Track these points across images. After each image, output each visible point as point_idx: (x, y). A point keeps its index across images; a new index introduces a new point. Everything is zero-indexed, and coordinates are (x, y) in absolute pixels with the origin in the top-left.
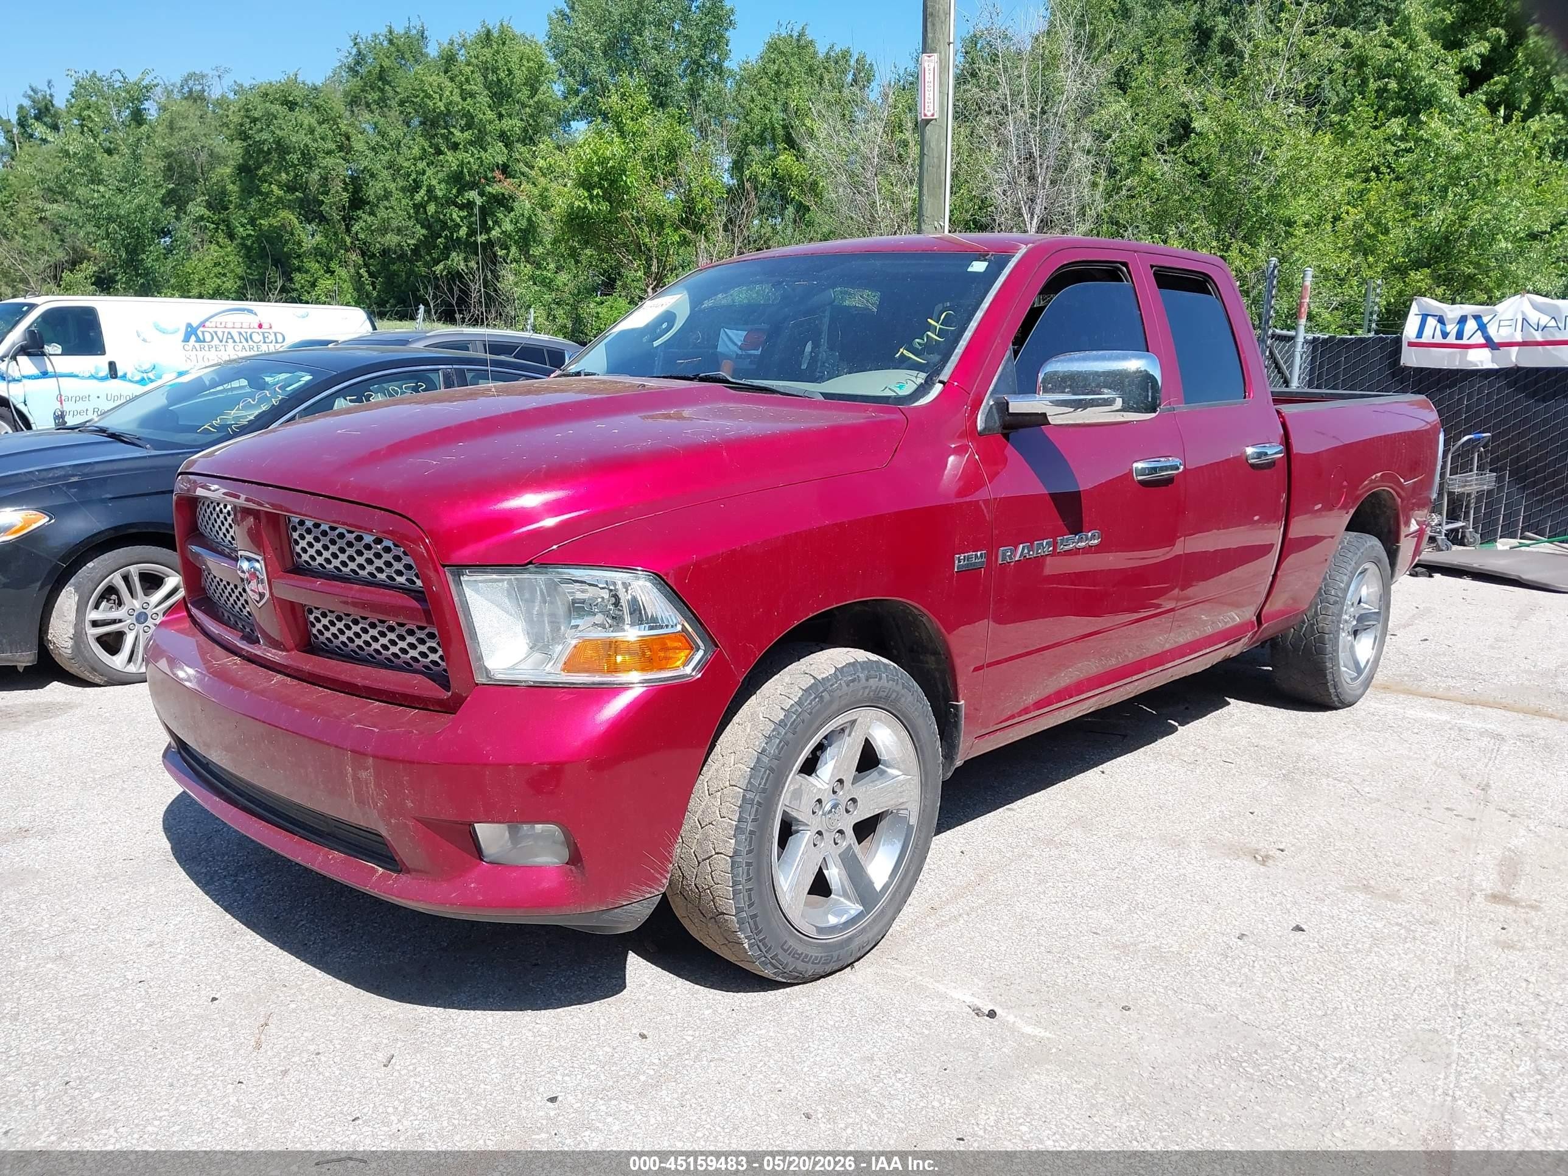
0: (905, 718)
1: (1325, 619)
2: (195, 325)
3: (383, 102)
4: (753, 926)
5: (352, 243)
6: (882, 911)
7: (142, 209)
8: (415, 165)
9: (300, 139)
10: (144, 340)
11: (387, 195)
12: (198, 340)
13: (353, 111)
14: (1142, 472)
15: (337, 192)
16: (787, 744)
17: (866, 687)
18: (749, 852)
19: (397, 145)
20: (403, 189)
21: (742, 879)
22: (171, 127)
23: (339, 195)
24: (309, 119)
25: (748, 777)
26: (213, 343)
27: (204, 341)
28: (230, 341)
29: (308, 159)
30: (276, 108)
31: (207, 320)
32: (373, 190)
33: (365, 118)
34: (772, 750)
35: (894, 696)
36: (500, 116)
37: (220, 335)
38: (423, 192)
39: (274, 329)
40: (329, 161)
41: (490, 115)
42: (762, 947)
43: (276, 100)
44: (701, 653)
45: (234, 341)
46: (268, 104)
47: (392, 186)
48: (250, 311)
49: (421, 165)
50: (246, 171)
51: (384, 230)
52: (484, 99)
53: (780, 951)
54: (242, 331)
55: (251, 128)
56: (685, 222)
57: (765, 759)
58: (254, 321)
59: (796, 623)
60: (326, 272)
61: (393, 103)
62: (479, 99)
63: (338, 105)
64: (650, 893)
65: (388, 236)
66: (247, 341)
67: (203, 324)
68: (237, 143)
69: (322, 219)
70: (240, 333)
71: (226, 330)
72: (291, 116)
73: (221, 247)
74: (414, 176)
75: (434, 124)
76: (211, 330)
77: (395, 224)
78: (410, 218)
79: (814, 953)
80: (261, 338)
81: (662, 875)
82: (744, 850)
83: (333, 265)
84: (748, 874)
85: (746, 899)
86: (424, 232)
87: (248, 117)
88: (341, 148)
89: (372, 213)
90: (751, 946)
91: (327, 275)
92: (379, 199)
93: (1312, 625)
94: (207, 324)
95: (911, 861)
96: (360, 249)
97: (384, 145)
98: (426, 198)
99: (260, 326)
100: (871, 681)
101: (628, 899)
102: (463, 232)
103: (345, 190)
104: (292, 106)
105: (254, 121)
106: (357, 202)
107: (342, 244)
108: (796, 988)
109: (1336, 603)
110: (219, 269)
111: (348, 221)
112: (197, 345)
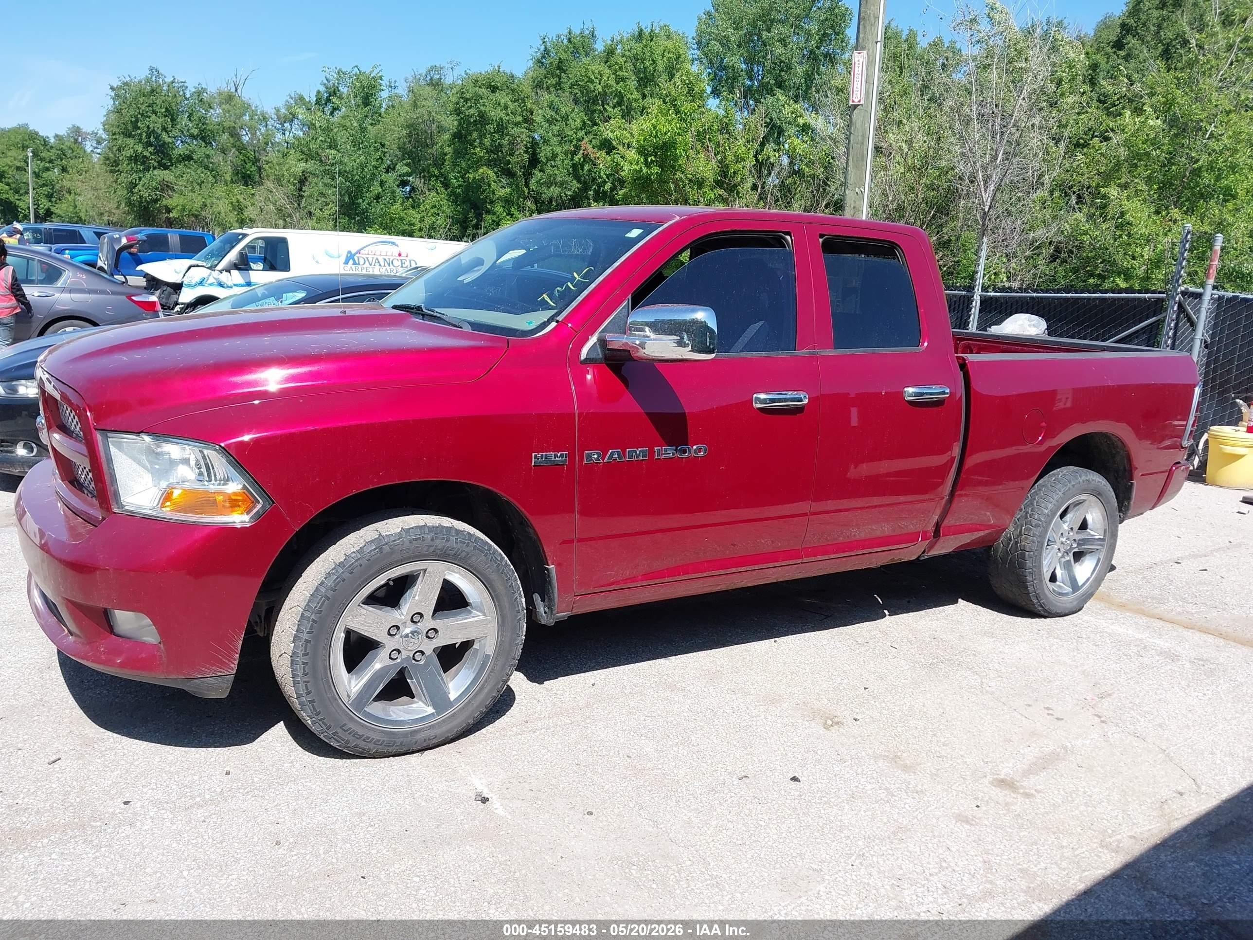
0: (478, 572)
1: (1027, 539)
2: (353, 252)
3: (559, 86)
4: (312, 708)
5: (528, 193)
6: (453, 715)
7: (362, 166)
8: (576, 134)
9: (496, 114)
10: (317, 262)
11: (554, 156)
12: (355, 263)
13: (537, 93)
14: (764, 401)
15: (520, 154)
16: (344, 580)
17: (431, 546)
18: (305, 654)
19: (565, 118)
20: (566, 153)
21: (300, 673)
22: (415, 105)
23: (521, 156)
24: (503, 98)
25: (307, 601)
26: (365, 266)
27: (359, 264)
28: (377, 265)
29: (501, 128)
30: (483, 91)
31: (362, 249)
32: (544, 153)
33: (546, 97)
34: (329, 583)
35: (463, 554)
36: (644, 96)
37: (370, 260)
38: (580, 155)
39: (410, 258)
40: (515, 131)
41: (636, 95)
42: (323, 725)
43: (483, 85)
44: (259, 506)
45: (380, 265)
46: (477, 88)
47: (558, 150)
48: (394, 243)
49: (581, 134)
50: (460, 137)
51: (549, 184)
52: (633, 83)
53: (339, 730)
54: (387, 258)
55: (463, 106)
56: (719, 184)
57: (323, 590)
58: (395, 250)
59: (355, 492)
60: (508, 215)
61: (566, 87)
62: (628, 83)
63: (527, 90)
64: (221, 672)
65: (552, 188)
66: (389, 265)
67: (359, 252)
68: (454, 117)
69: (510, 174)
70: (385, 259)
71: (375, 257)
72: (492, 96)
73: (438, 194)
74: (575, 142)
75: (595, 102)
76: (364, 256)
77: (559, 179)
78: (569, 175)
79: (376, 737)
80: (399, 263)
81: (229, 661)
82: (300, 652)
83: (513, 210)
84: (304, 671)
85: (304, 688)
86: (579, 186)
87: (462, 98)
88: (526, 120)
89: (542, 170)
90: (314, 723)
91: (508, 217)
92: (548, 160)
93: (1016, 543)
94: (362, 252)
95: (486, 681)
96: (535, 198)
97: (557, 118)
98: (582, 160)
99: (400, 255)
100: (437, 542)
101: (202, 672)
102: (608, 186)
103: (526, 152)
104: (494, 89)
105: (466, 100)
106: (534, 161)
107: (521, 194)
108: (366, 760)
109: (1037, 526)
110: (435, 210)
111: (528, 175)
112: (353, 267)
